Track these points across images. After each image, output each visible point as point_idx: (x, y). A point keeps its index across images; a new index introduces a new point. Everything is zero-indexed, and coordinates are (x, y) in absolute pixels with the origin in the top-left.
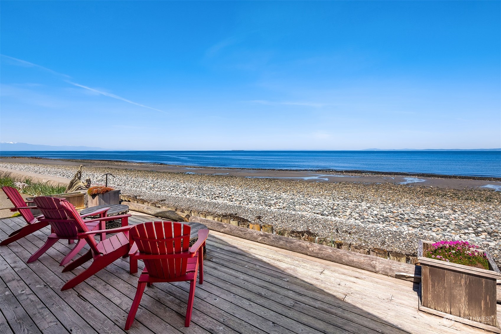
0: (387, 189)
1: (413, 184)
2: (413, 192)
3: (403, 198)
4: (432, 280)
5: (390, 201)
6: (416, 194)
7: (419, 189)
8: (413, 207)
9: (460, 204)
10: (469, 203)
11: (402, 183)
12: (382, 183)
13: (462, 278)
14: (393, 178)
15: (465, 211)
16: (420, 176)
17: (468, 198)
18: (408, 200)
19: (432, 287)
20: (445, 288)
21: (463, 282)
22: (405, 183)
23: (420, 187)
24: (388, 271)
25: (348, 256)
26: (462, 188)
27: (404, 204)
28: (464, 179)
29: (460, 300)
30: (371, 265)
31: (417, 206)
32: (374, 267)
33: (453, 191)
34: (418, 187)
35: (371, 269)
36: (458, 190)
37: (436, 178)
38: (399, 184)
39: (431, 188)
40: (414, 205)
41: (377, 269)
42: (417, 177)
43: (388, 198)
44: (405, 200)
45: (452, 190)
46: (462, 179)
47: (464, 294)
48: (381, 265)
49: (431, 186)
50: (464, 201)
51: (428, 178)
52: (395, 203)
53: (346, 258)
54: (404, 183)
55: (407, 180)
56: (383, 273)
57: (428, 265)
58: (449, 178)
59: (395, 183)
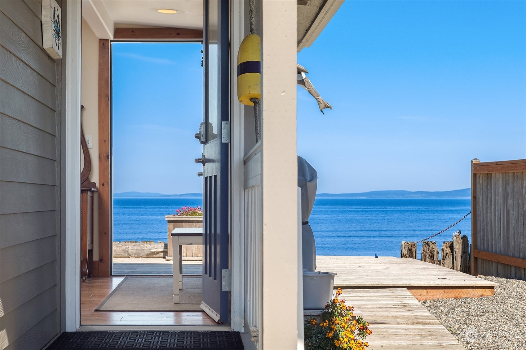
24: (140, 252)
41: (130, 253)
56: (136, 256)
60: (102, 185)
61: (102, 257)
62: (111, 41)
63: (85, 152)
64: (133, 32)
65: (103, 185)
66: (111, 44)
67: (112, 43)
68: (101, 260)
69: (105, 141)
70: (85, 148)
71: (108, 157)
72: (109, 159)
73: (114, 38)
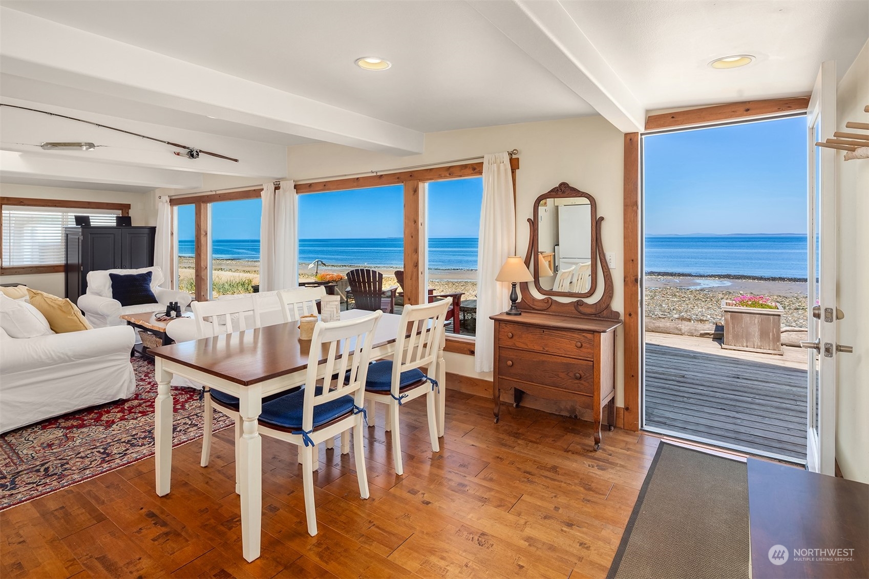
0: (668, 296)
1: (711, 289)
2: (712, 300)
3: (696, 307)
4: (732, 323)
5: (675, 312)
6: (717, 302)
7: (721, 296)
8: (712, 319)
9: (785, 316)
10: (799, 314)
11: (693, 287)
12: (660, 288)
13: (756, 318)
14: (677, 280)
15: (792, 324)
16: (722, 278)
17: (799, 307)
18: (704, 310)
19: (732, 329)
20: (742, 328)
21: (756, 322)
22: (698, 288)
23: (723, 294)
24: (693, 331)
25: (653, 323)
26: (792, 295)
27: (697, 315)
28: (797, 281)
29: (754, 336)
30: (677, 328)
31: (718, 317)
32: (680, 330)
33: (776, 299)
34: (720, 292)
35: (677, 332)
36: (784, 297)
37: (749, 281)
38: (688, 289)
39: (741, 294)
40: (713, 316)
41: (683, 331)
42: (717, 278)
43: (672, 308)
44: (699, 310)
45: (776, 297)
46: (794, 281)
47: (757, 330)
48: (686, 327)
49: (741, 292)
50: (792, 311)
51: (737, 280)
52: (683, 314)
53: (652, 325)
54: (695, 287)
55: (700, 284)
56: (689, 334)
57: (730, 312)
58: (772, 280)
59: (681, 287)
60: (628, 315)
61: (629, 405)
62: (642, 134)
63: (605, 274)
64: (673, 117)
65: (630, 315)
66: (641, 139)
67: (643, 137)
68: (627, 409)
69: (632, 261)
70: (606, 269)
71: (636, 280)
72: (637, 283)
73: (646, 128)
